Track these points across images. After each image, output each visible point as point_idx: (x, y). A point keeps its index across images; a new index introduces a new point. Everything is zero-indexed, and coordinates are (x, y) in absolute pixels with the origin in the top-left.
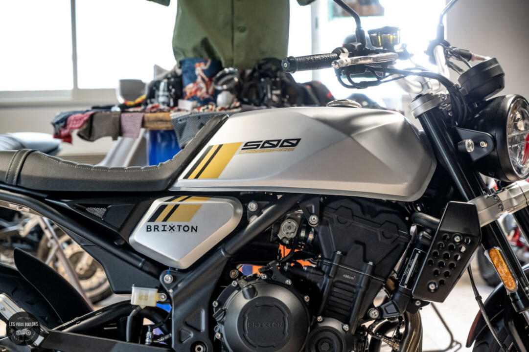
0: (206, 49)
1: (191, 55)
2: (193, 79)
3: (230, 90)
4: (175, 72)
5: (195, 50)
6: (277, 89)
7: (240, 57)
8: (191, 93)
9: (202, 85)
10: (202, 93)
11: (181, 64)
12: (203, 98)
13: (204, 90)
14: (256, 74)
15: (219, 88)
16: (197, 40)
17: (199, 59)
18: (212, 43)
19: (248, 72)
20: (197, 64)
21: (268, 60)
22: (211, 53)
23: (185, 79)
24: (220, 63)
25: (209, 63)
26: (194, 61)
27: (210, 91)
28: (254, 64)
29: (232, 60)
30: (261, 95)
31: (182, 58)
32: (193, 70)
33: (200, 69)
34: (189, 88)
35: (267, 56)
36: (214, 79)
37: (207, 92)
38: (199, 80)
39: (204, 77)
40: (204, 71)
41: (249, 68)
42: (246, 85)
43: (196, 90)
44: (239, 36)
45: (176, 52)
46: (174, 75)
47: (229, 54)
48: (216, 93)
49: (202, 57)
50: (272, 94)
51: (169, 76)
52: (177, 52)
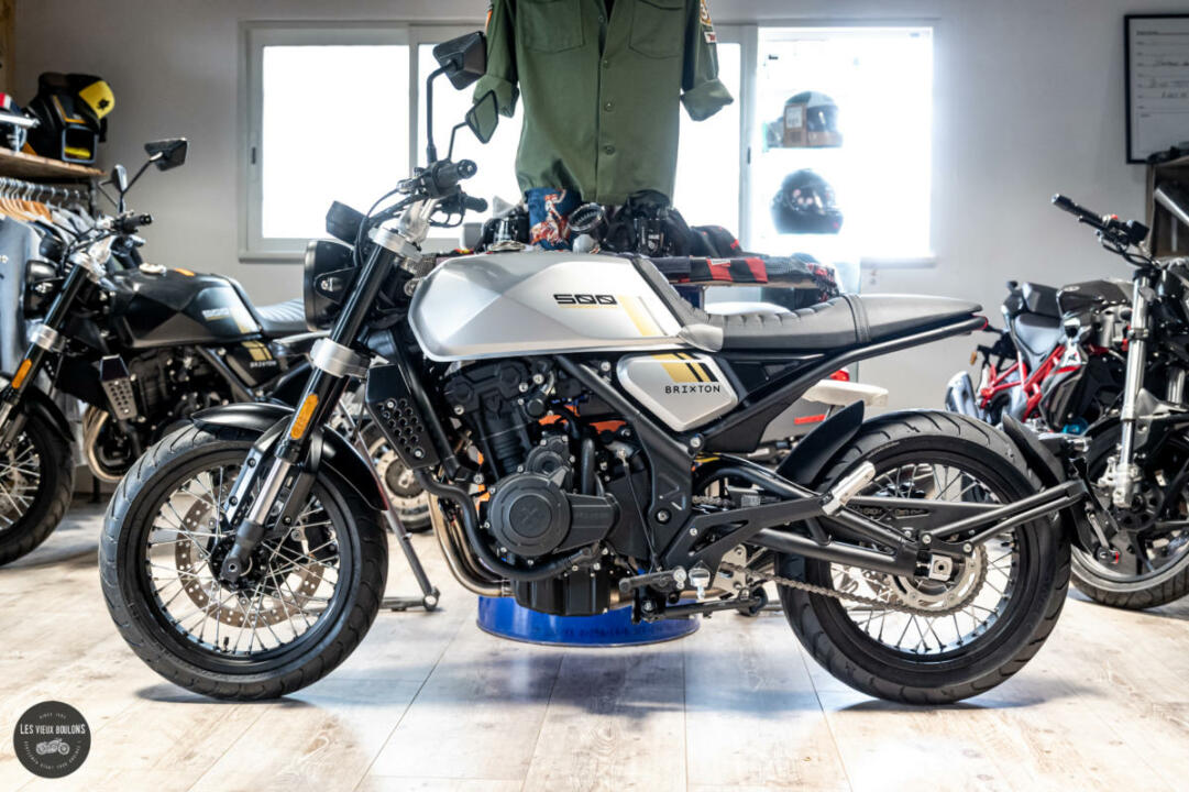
0: (559, 176)
1: (539, 184)
2: (542, 217)
3: (591, 233)
4: (521, 208)
5: (545, 176)
6: (654, 233)
7: (606, 188)
8: (538, 236)
9: (554, 225)
10: (553, 236)
11: (527, 195)
12: (555, 243)
13: (556, 232)
14: (628, 212)
15: (576, 229)
16: (547, 165)
17: (551, 188)
18: (567, 166)
19: (618, 208)
20: (548, 197)
21: (645, 193)
22: (566, 181)
23: (532, 218)
24: (578, 195)
25: (563, 196)
26: (542, 192)
27: (564, 233)
28: (625, 197)
29: (595, 192)
30: (633, 241)
31: (528, 188)
32: (542, 204)
33: (550, 204)
34: (537, 229)
35: (644, 187)
36: (570, 217)
37: (560, 234)
38: (550, 217)
39: (557, 214)
40: (555, 205)
41: (618, 204)
42: (612, 227)
43: (545, 233)
44: (605, 159)
45: (521, 182)
46: (520, 211)
47: (591, 183)
48: (572, 236)
49: (554, 186)
50: (647, 239)
51: (514, 213)
52: (522, 178)
